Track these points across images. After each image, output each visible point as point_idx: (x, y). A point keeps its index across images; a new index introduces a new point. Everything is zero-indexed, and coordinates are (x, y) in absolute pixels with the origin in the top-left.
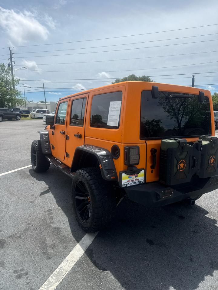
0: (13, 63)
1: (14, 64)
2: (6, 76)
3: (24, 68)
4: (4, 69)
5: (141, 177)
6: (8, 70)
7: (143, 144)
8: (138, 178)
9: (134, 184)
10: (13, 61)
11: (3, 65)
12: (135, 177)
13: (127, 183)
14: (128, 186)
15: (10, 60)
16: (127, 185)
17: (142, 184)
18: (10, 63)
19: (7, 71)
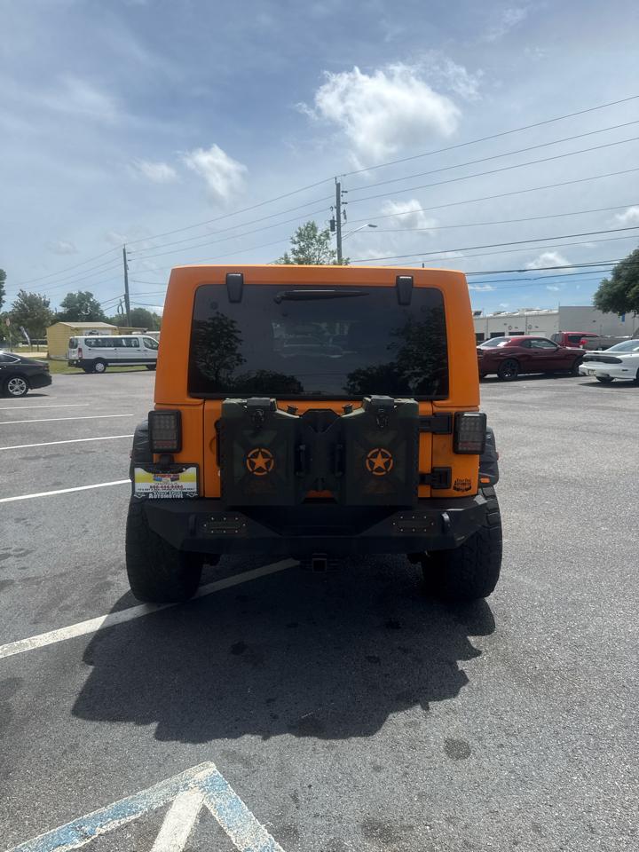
0: (342, 215)
1: (345, 218)
2: (317, 253)
3: (370, 226)
4: (314, 237)
5: (188, 481)
6: (322, 238)
7: (196, 408)
8: (179, 483)
9: (167, 496)
10: (342, 211)
11: (313, 225)
12: (172, 480)
13: (150, 491)
14: (151, 496)
15: (335, 210)
16: (147, 494)
17: (189, 498)
18: (336, 219)
19: (320, 240)
